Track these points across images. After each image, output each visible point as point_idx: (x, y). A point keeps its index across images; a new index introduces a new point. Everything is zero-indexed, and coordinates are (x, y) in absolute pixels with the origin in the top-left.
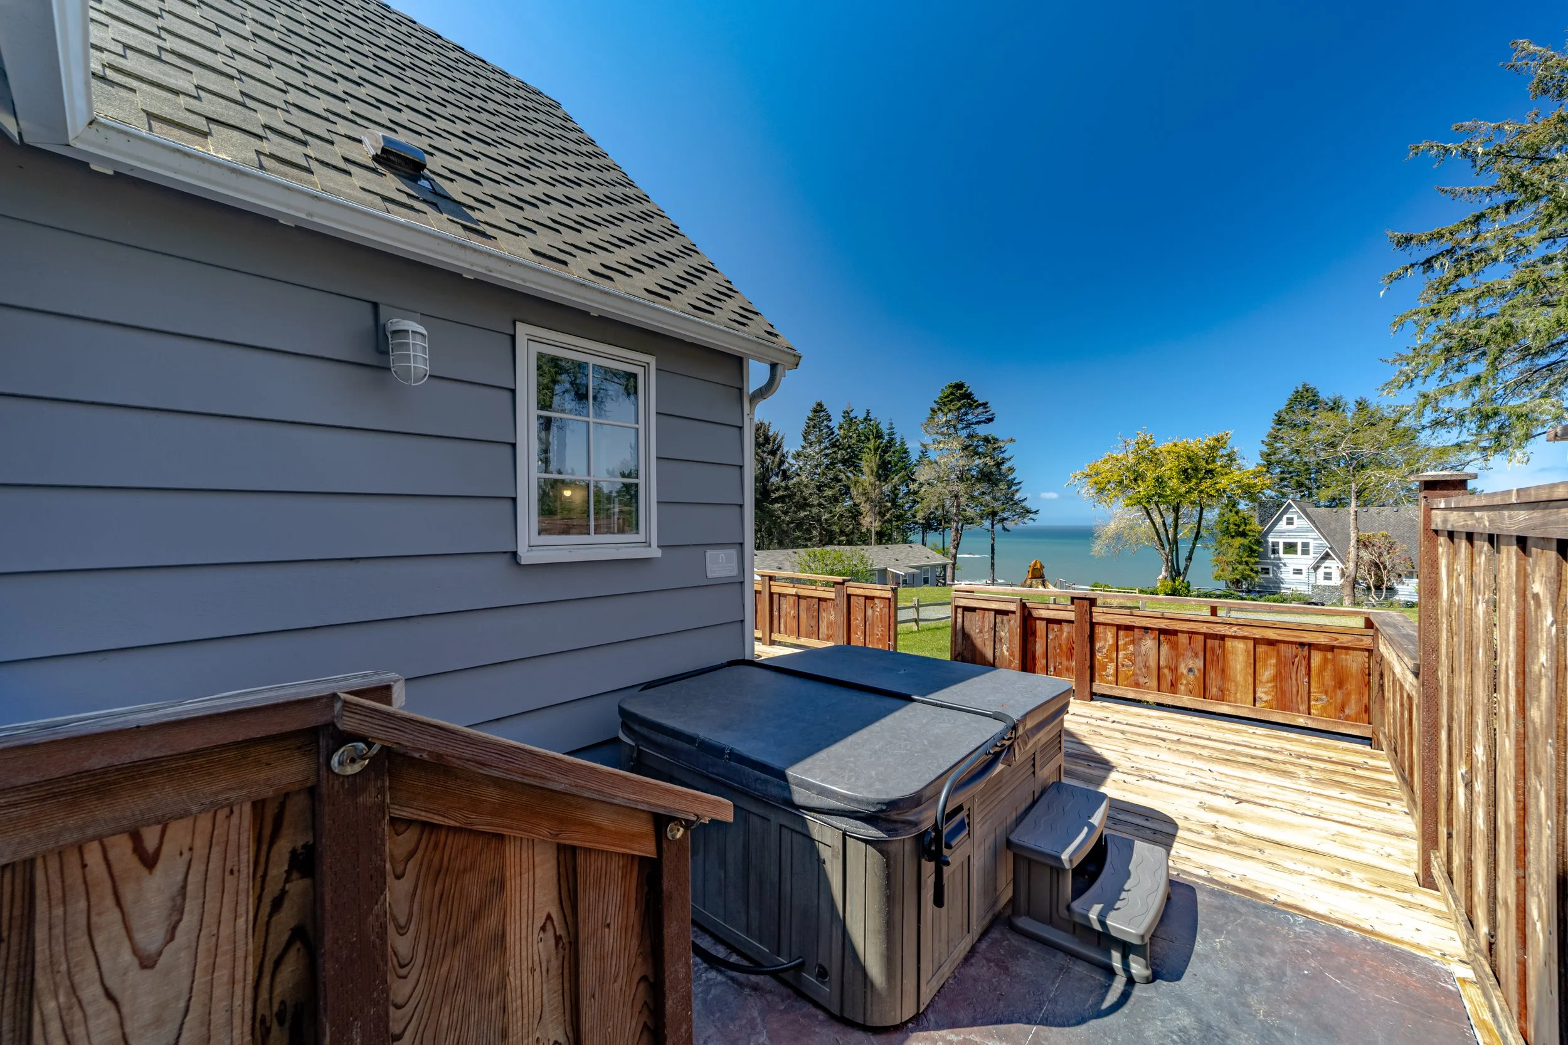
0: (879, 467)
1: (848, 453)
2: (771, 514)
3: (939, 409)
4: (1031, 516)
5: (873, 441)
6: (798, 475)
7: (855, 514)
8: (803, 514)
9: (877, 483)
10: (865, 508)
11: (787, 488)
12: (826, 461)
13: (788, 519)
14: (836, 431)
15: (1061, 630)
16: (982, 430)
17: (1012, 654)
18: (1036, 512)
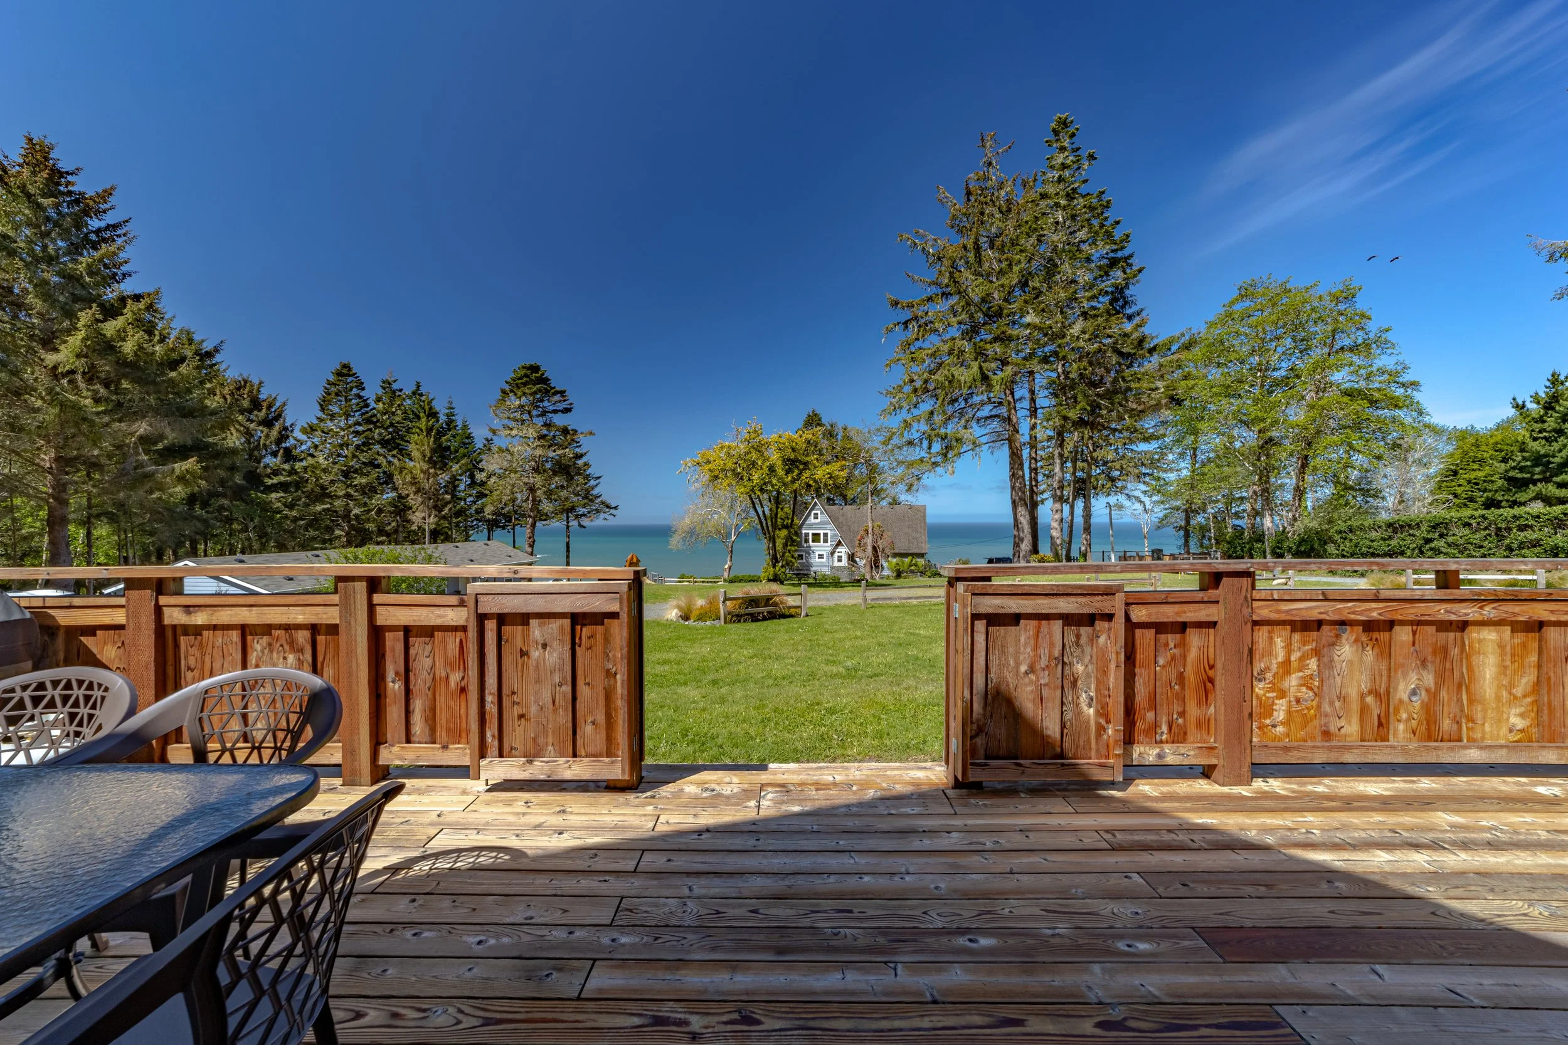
0: (433, 451)
1: (390, 433)
2: (265, 507)
3: (512, 391)
4: (612, 511)
5: (424, 420)
6: (313, 456)
7: (401, 508)
8: (319, 508)
9: (432, 471)
10: (414, 500)
11: (292, 472)
12: (357, 441)
13: (294, 513)
14: (373, 405)
15: (1182, 645)
16: (560, 420)
17: (1103, 713)
18: (615, 508)
